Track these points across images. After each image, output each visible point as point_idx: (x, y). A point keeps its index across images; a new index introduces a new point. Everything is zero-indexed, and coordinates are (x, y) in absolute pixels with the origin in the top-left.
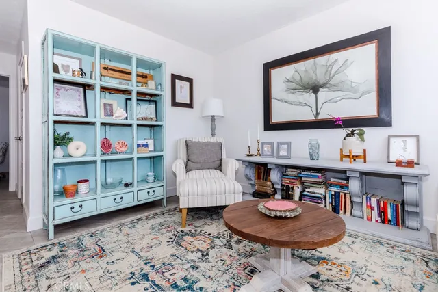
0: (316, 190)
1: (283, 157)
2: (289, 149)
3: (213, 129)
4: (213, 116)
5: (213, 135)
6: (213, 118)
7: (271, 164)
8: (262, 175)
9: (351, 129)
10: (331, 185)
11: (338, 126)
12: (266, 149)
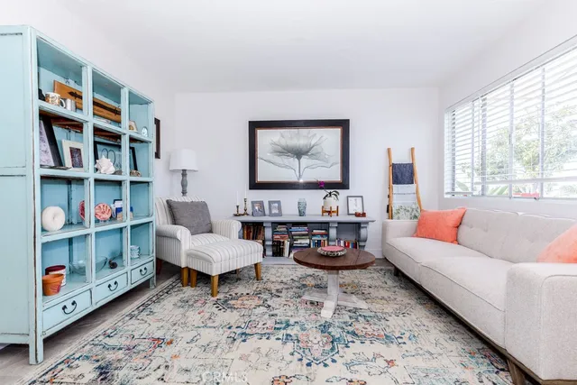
0: (303, 241)
1: (275, 215)
2: (279, 208)
3: (184, 185)
4: (184, 171)
5: (184, 193)
6: (184, 173)
7: (267, 222)
8: (251, 234)
9: (329, 191)
10: (314, 235)
11: (321, 188)
12: (257, 208)
